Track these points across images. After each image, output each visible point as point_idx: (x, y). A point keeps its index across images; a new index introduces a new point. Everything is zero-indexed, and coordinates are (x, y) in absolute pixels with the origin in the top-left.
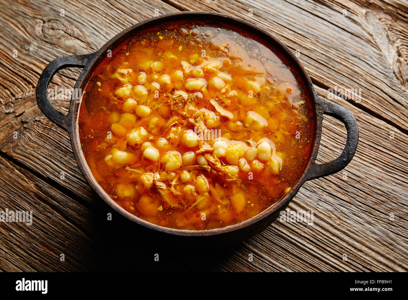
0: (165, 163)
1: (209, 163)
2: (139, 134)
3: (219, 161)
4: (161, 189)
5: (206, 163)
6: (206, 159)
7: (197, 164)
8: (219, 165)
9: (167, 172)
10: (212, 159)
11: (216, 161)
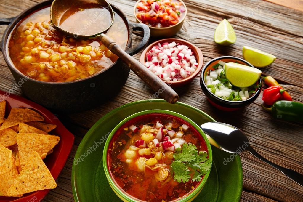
0: (52, 59)
1: (74, 55)
2: (38, 49)
3: (79, 53)
4: (49, 69)
5: (73, 55)
6: (72, 54)
7: (68, 57)
8: (79, 55)
9: (53, 62)
10: (75, 53)
11: (78, 54)
